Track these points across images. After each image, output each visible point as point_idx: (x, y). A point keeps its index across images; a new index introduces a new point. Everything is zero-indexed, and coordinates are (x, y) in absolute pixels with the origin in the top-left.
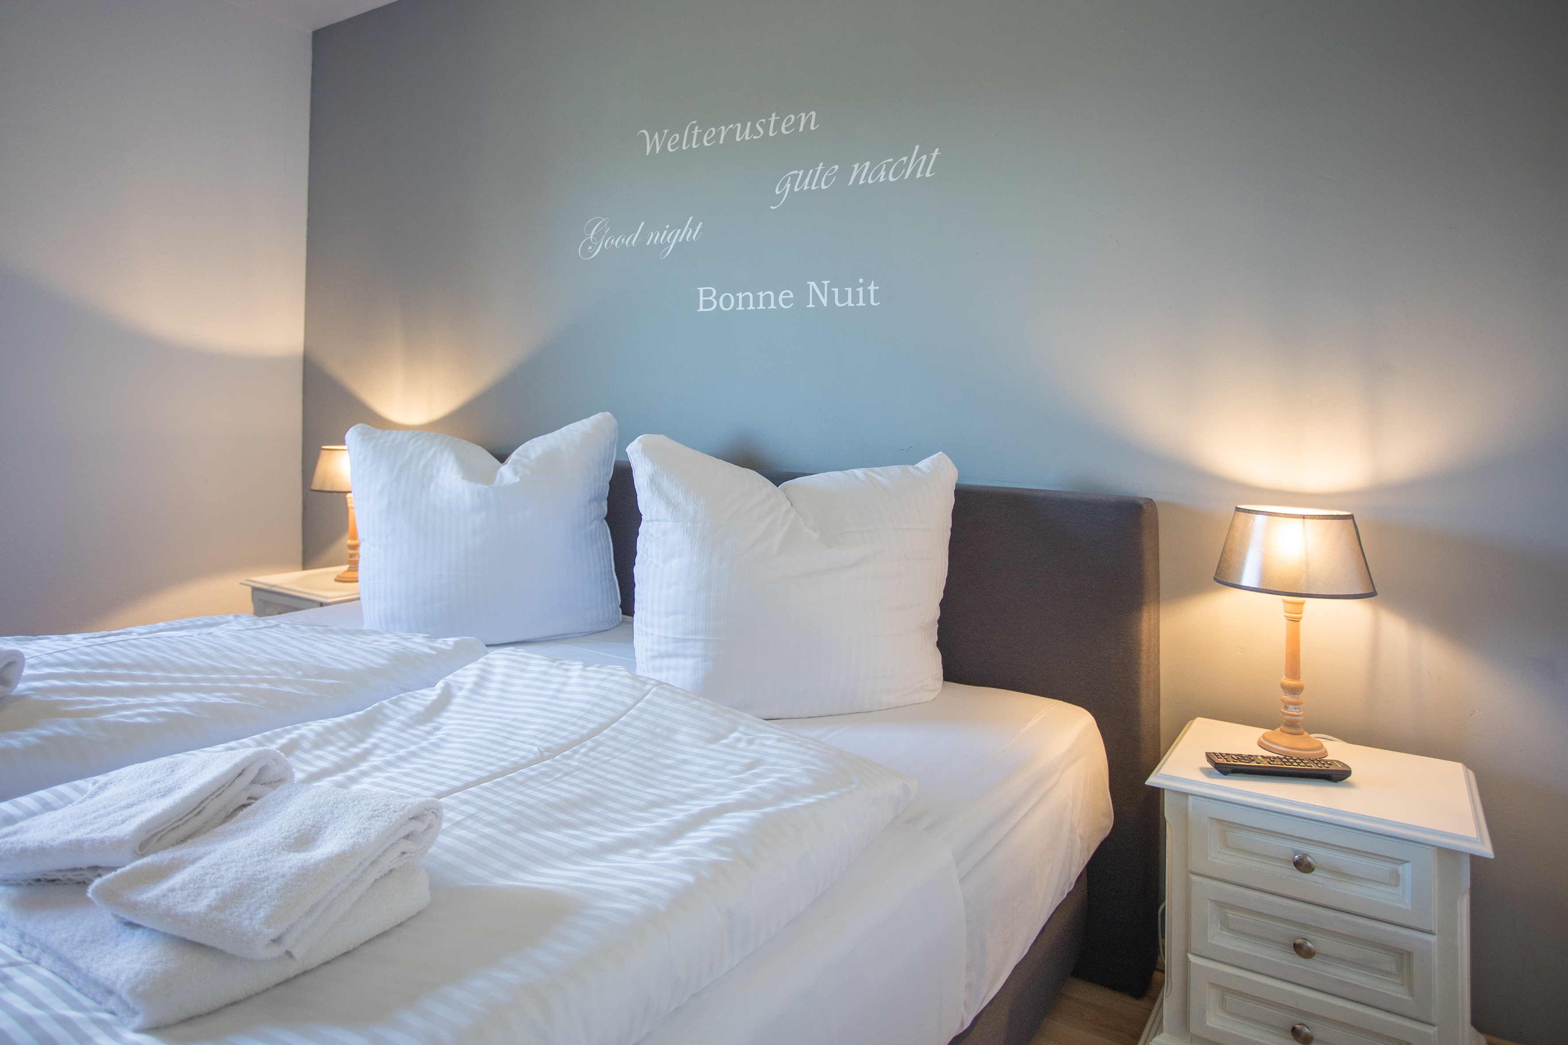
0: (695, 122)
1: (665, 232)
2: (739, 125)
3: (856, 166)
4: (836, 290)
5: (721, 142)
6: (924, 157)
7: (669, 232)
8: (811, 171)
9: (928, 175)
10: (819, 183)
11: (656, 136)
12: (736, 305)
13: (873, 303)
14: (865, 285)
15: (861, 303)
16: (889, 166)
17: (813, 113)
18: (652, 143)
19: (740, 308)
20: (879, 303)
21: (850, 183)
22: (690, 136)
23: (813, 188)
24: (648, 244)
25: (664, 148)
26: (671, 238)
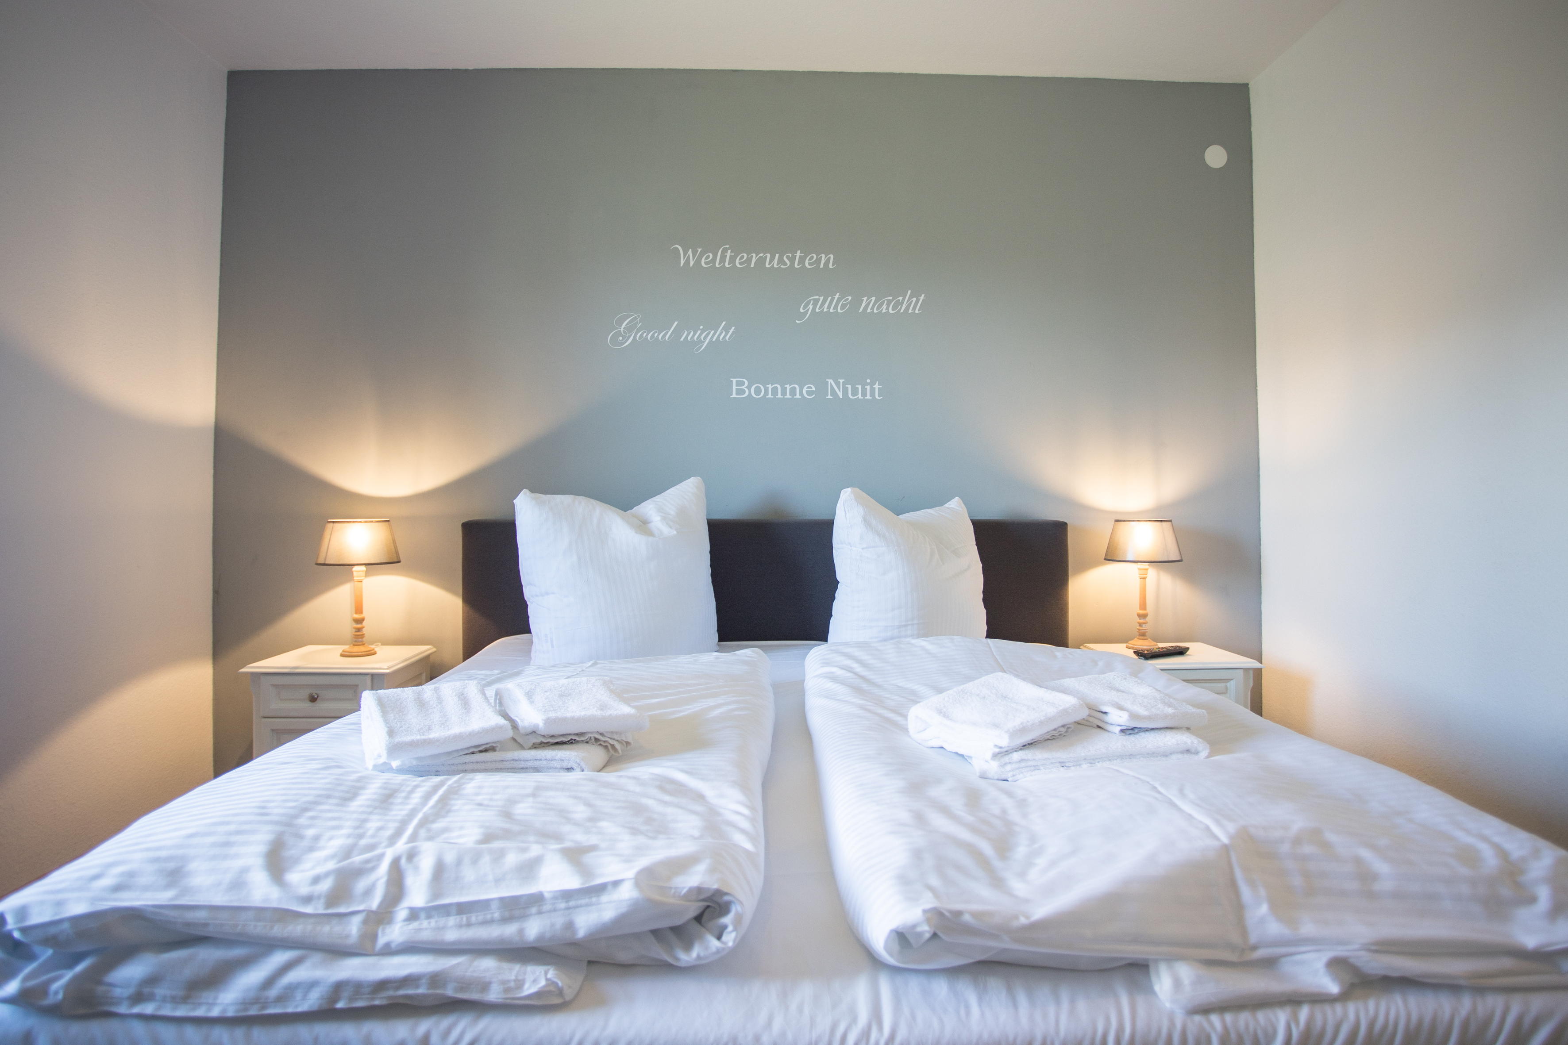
0: (728, 246)
1: (699, 332)
2: (769, 255)
3: (865, 299)
4: (849, 387)
5: (752, 265)
6: (914, 299)
7: (703, 332)
8: (830, 298)
9: (917, 311)
10: (836, 307)
11: (690, 252)
12: (766, 394)
13: (877, 397)
14: (872, 384)
15: (868, 397)
16: (889, 302)
17: (832, 256)
18: (686, 257)
19: (770, 396)
20: (882, 398)
21: (861, 311)
22: (723, 258)
23: (831, 310)
24: (682, 339)
25: (698, 262)
26: (707, 337)
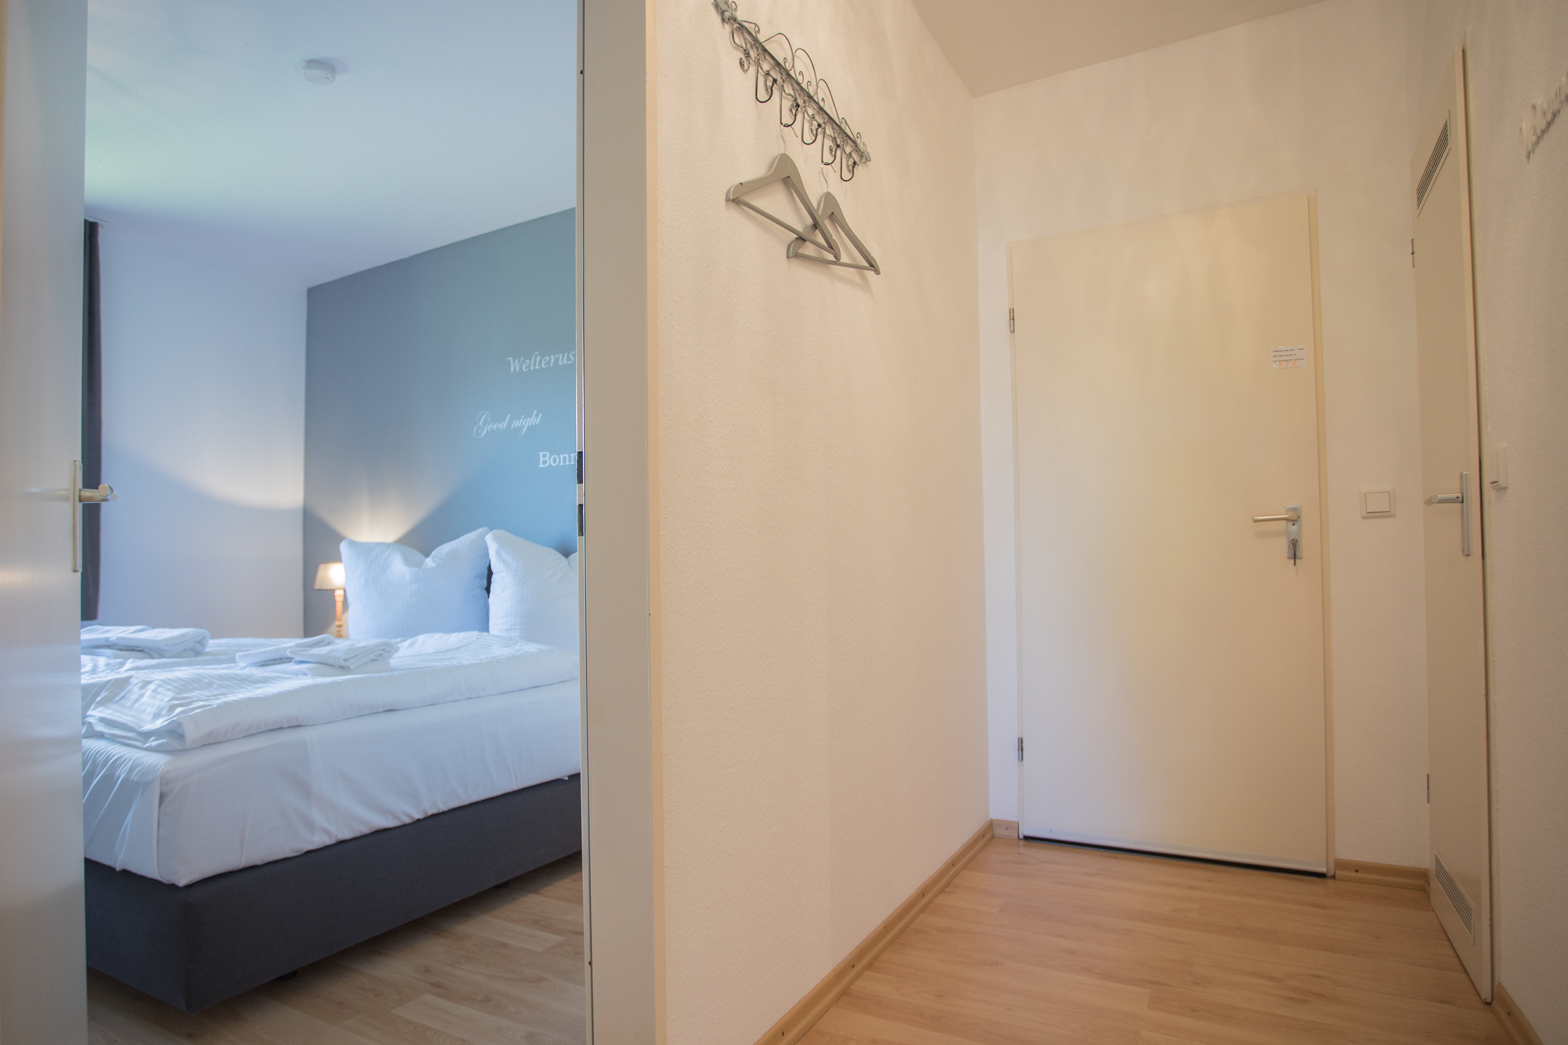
0: (537, 353)
1: (521, 420)
2: (561, 355)
5: (551, 365)
7: (524, 419)
11: (517, 361)
12: (560, 462)
18: (515, 366)
19: (562, 464)
22: (535, 362)
24: (512, 427)
25: (521, 369)
26: (526, 423)
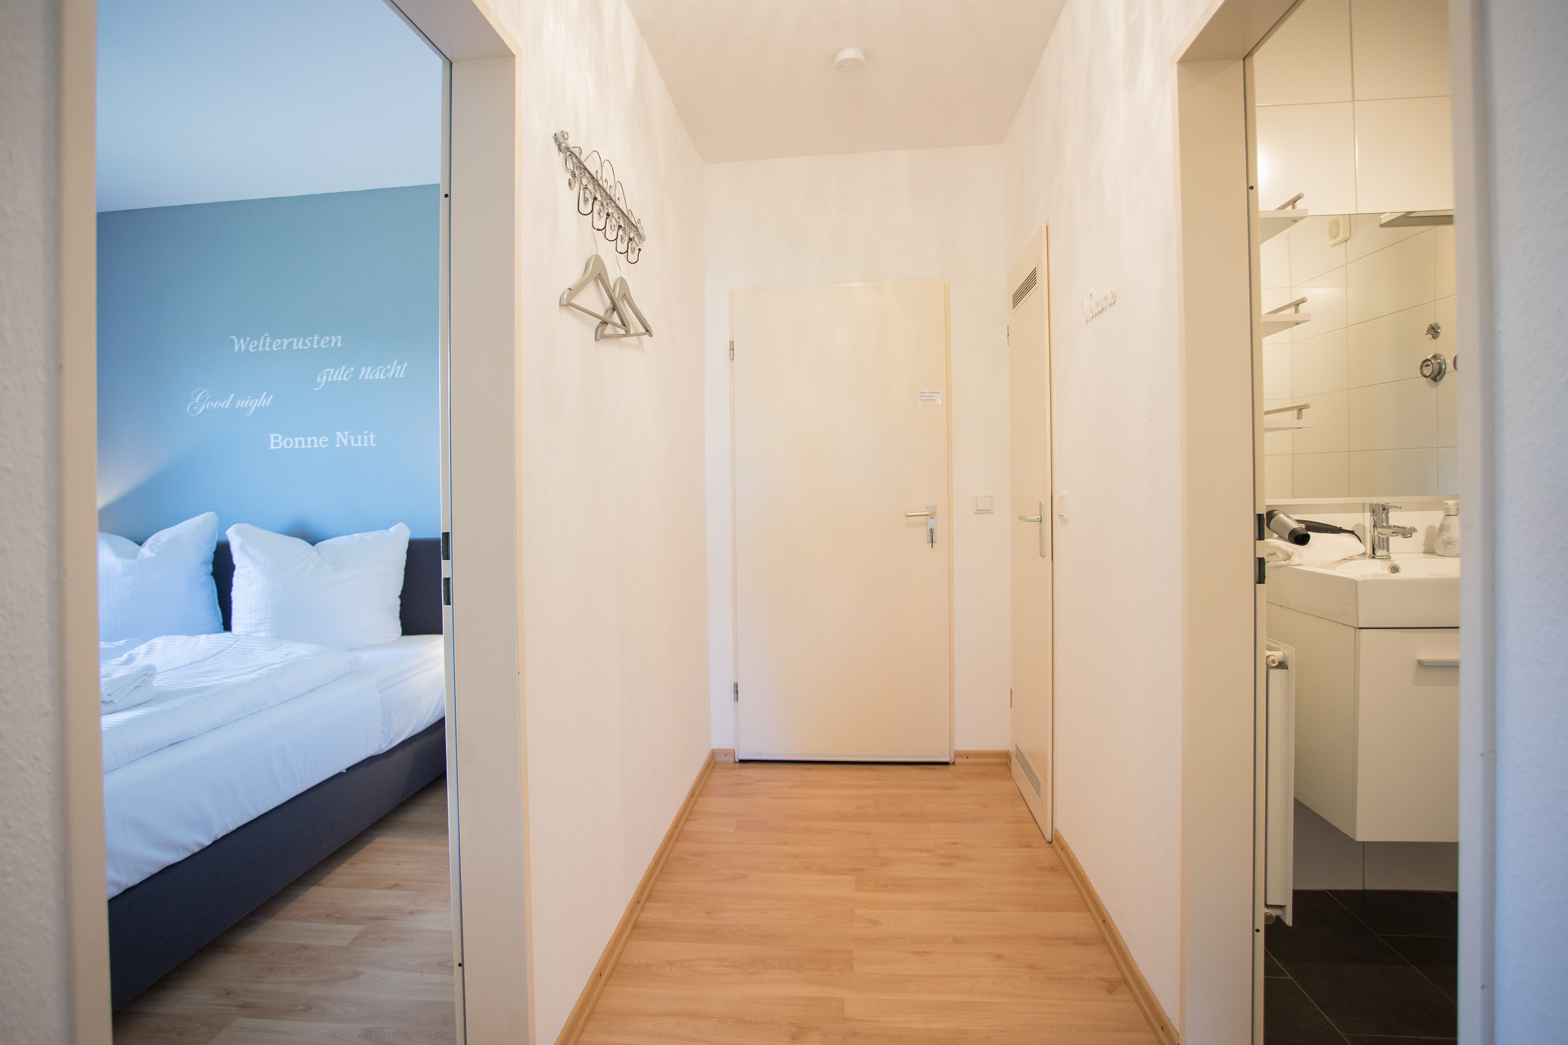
0: (267, 335)
1: (248, 401)
2: (295, 340)
3: (364, 369)
4: (352, 437)
5: (284, 349)
6: (399, 367)
7: (251, 400)
8: (338, 370)
9: (401, 376)
10: (342, 377)
11: (242, 341)
12: (294, 445)
13: (372, 444)
14: (368, 434)
16: (381, 370)
17: (340, 337)
18: (239, 345)
19: (297, 447)
20: (376, 445)
21: (360, 378)
22: (264, 343)
23: (339, 380)
24: (237, 406)
25: (247, 348)
26: (252, 404)
